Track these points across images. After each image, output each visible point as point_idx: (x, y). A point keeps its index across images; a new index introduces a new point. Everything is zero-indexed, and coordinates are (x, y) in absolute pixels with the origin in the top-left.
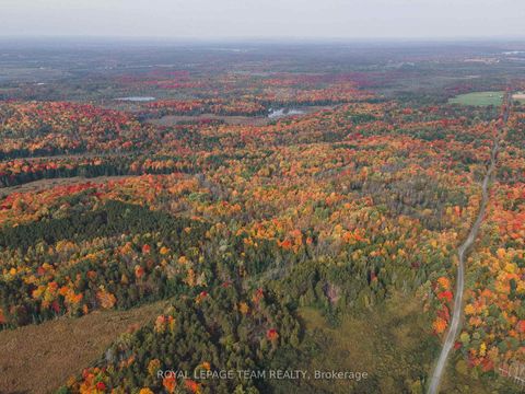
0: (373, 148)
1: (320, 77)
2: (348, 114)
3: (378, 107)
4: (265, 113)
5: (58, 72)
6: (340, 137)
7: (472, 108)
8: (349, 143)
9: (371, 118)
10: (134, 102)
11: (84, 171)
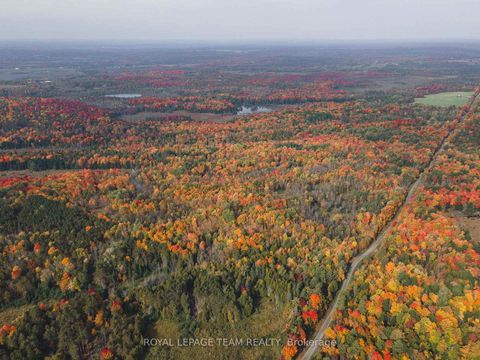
0: (315, 148)
1: (302, 77)
2: (309, 112)
3: (341, 106)
4: (233, 111)
5: (72, 71)
6: (290, 135)
7: (433, 108)
8: (296, 142)
9: (329, 117)
10: (119, 99)
11: (32, 164)
